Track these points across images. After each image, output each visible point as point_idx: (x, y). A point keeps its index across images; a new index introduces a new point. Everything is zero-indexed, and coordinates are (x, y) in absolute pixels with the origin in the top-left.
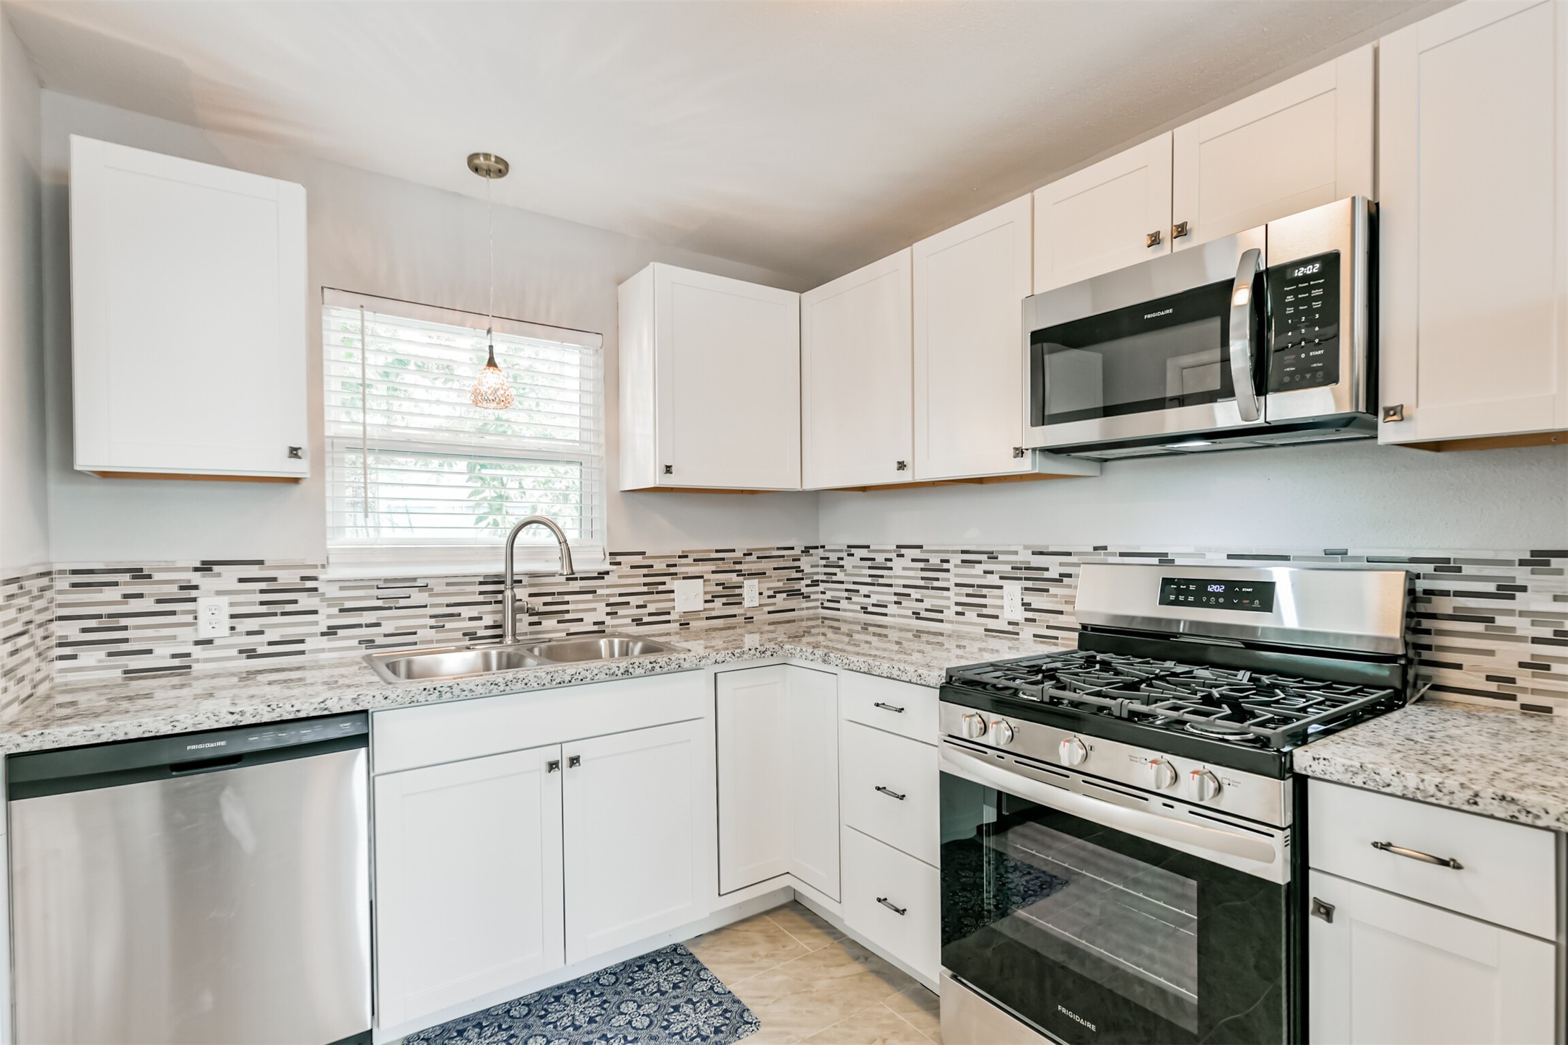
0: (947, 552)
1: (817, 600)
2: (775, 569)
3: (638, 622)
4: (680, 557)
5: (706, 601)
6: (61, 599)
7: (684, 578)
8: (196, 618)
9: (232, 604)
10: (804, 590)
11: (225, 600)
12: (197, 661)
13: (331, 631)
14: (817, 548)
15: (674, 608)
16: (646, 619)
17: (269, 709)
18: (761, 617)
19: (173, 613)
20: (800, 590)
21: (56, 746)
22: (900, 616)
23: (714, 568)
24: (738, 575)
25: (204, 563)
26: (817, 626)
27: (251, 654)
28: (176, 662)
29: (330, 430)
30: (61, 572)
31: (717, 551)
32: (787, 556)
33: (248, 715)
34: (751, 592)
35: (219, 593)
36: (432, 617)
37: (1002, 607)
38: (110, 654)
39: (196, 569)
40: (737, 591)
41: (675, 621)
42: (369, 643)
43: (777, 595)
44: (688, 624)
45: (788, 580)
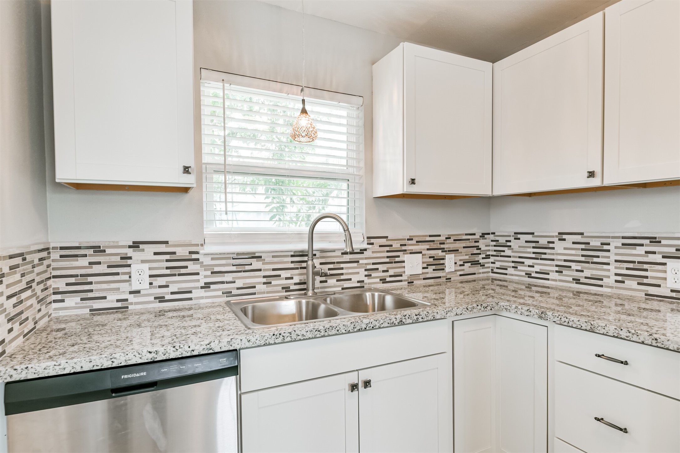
0: (609, 237)
1: (489, 267)
2: (464, 247)
3: (383, 281)
4: (408, 240)
5: (423, 268)
6: (54, 265)
7: (411, 253)
8: (130, 277)
9: (150, 269)
10: (481, 261)
11: (147, 266)
12: (131, 304)
13: (207, 286)
14: (489, 234)
15: (404, 272)
16: (388, 279)
17: (174, 349)
18: (456, 278)
19: (118, 274)
20: (478, 261)
21: (36, 376)
22: (560, 281)
23: (428, 247)
24: (442, 252)
25: (134, 242)
26: (488, 285)
27: (161, 299)
28: (119, 305)
29: (206, 159)
30: (54, 248)
31: (430, 236)
32: (472, 239)
33: (160, 353)
34: (450, 261)
35: (143, 262)
36: (264, 277)
37: (665, 279)
38: (82, 299)
39: (130, 247)
40: (442, 262)
41: (405, 281)
42: (228, 293)
43: (465, 264)
44: (413, 282)
45: (472, 254)
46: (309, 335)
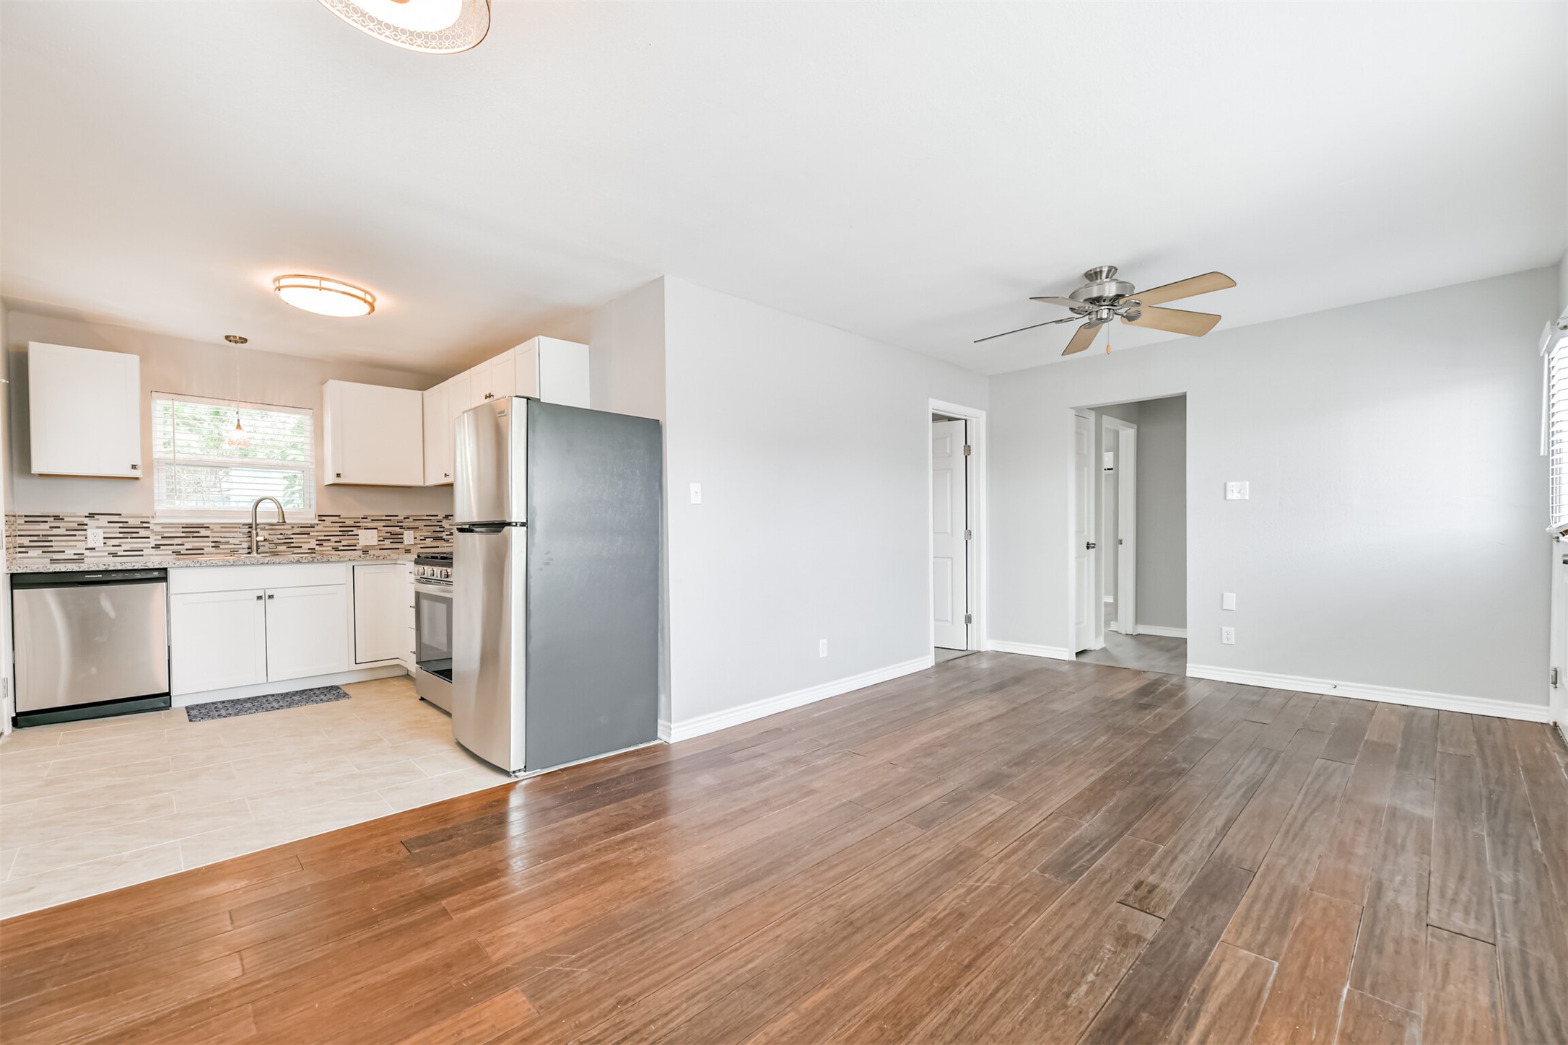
2: (425, 526)
3: (336, 549)
4: (363, 518)
5: (379, 541)
6: (21, 527)
7: (365, 529)
8: (86, 538)
9: (104, 533)
10: (445, 537)
11: (102, 530)
12: (87, 557)
13: (157, 547)
15: (358, 543)
16: (341, 548)
17: (121, 564)
18: (415, 550)
19: (75, 535)
20: (442, 537)
21: (30, 572)
23: (384, 524)
24: (400, 528)
25: (90, 514)
27: (114, 555)
28: (76, 557)
29: (156, 456)
30: (20, 516)
31: (386, 516)
32: (433, 519)
34: (408, 537)
35: (98, 527)
36: (212, 542)
38: (43, 552)
39: (86, 517)
40: (400, 536)
41: (360, 550)
42: (178, 553)
43: (426, 539)
44: (368, 552)
45: (433, 531)
46: (220, 564)
